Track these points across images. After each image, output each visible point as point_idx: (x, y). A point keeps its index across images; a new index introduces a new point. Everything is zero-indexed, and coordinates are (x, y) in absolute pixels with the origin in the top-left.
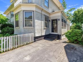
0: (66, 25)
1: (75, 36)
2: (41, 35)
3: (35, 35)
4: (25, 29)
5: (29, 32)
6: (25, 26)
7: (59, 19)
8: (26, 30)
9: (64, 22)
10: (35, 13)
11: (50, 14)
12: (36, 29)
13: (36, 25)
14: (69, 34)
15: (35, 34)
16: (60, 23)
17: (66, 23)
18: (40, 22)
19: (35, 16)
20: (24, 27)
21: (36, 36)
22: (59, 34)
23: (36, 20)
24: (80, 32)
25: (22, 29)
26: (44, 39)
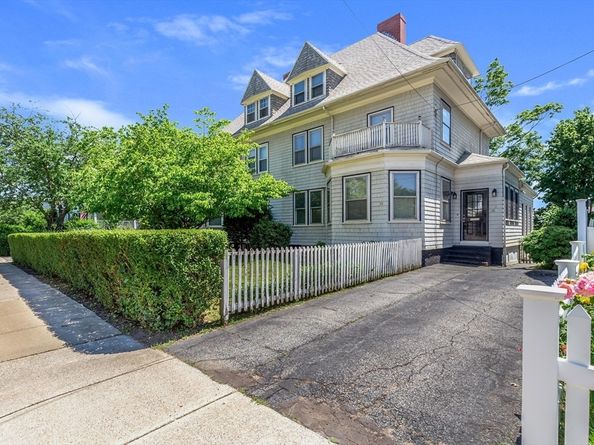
0: (517, 209)
1: (554, 246)
2: (434, 247)
3: (424, 246)
4: (394, 226)
5: (405, 235)
6: (395, 217)
7: (495, 191)
8: (396, 230)
9: (512, 200)
10: (423, 176)
11: (453, 168)
12: (426, 226)
13: (426, 213)
14: (536, 241)
15: (423, 241)
16: (498, 204)
17: (517, 202)
18: (433, 201)
19: (423, 185)
20: (392, 221)
21: (427, 248)
22: (493, 246)
23: (426, 199)
24: (569, 235)
25: (386, 225)
26: (442, 261)
